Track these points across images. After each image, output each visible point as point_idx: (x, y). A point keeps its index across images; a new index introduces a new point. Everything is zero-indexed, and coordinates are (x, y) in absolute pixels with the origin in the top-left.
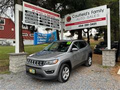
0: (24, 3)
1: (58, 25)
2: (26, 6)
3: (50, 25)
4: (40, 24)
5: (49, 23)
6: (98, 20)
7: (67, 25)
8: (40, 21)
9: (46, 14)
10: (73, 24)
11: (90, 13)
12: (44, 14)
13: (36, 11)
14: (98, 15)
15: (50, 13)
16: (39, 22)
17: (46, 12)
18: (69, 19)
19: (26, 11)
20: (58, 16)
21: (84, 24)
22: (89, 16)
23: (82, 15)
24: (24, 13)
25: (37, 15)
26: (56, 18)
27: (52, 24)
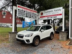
0: (18, 5)
1: (36, 17)
2: (19, 7)
3: (32, 17)
4: (26, 16)
5: (31, 16)
6: (58, 15)
7: (41, 17)
9: (30, 11)
10: (44, 17)
11: (54, 11)
12: (28, 11)
13: (24, 10)
14: (58, 12)
15: (31, 10)
17: (29, 10)
18: (42, 14)
19: (19, 10)
20: (36, 12)
21: (50, 17)
22: (53, 12)
23: (49, 12)
24: (18, 11)
25: (25, 11)
27: (32, 16)
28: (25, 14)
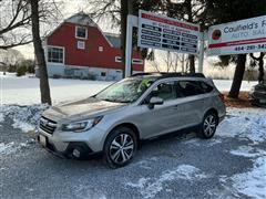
1: (195, 46)
2: (143, 16)
3: (180, 46)
4: (163, 46)
5: (178, 43)
7: (211, 46)
8: (164, 41)
9: (175, 27)
10: (224, 45)
12: (170, 27)
13: (158, 24)
15: (181, 25)
16: (161, 42)
19: (143, 26)
21: (245, 46)
23: (244, 28)
24: (140, 28)
25: (160, 30)
27: (183, 44)
28: (162, 38)
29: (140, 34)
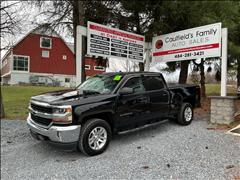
0: (89, 23)
1: (141, 55)
2: (92, 27)
3: (128, 54)
4: (112, 54)
5: (126, 52)
6: (206, 47)
7: (155, 54)
8: (112, 49)
9: (122, 38)
10: (166, 53)
11: (195, 36)
12: (118, 38)
13: (106, 35)
14: (207, 39)
15: (128, 36)
16: (110, 51)
17: (122, 35)
19: (92, 36)
20: (142, 39)
21: (183, 54)
22: (193, 39)
23: (182, 38)
24: (89, 38)
25: (108, 40)
26: (139, 42)
28: (110, 47)
29: (89, 43)
